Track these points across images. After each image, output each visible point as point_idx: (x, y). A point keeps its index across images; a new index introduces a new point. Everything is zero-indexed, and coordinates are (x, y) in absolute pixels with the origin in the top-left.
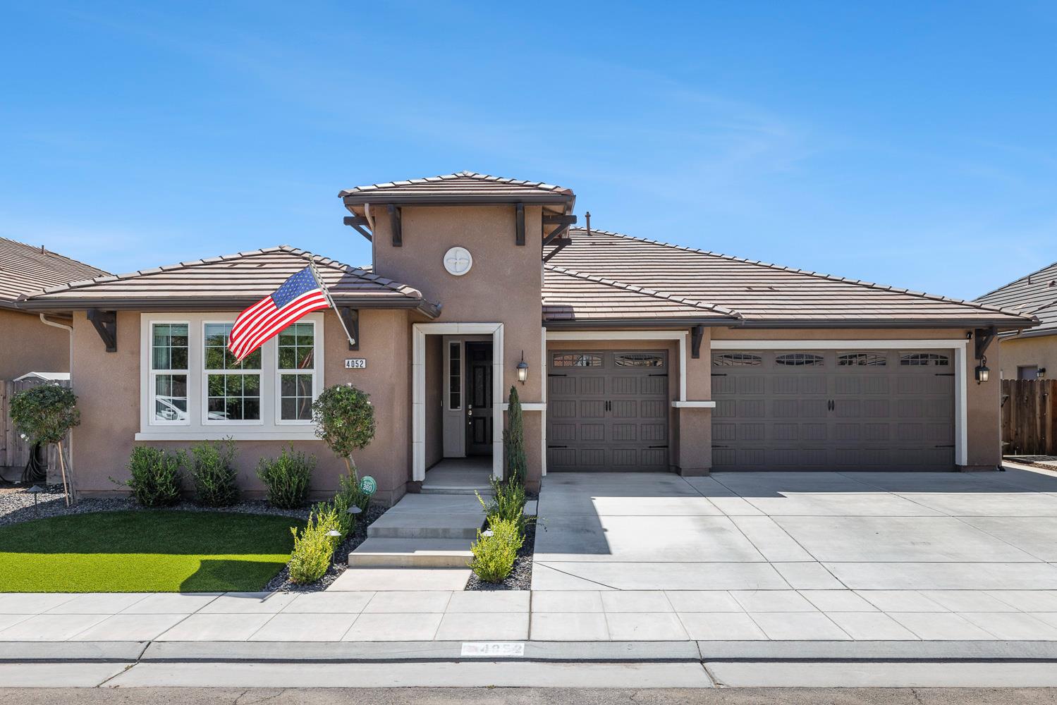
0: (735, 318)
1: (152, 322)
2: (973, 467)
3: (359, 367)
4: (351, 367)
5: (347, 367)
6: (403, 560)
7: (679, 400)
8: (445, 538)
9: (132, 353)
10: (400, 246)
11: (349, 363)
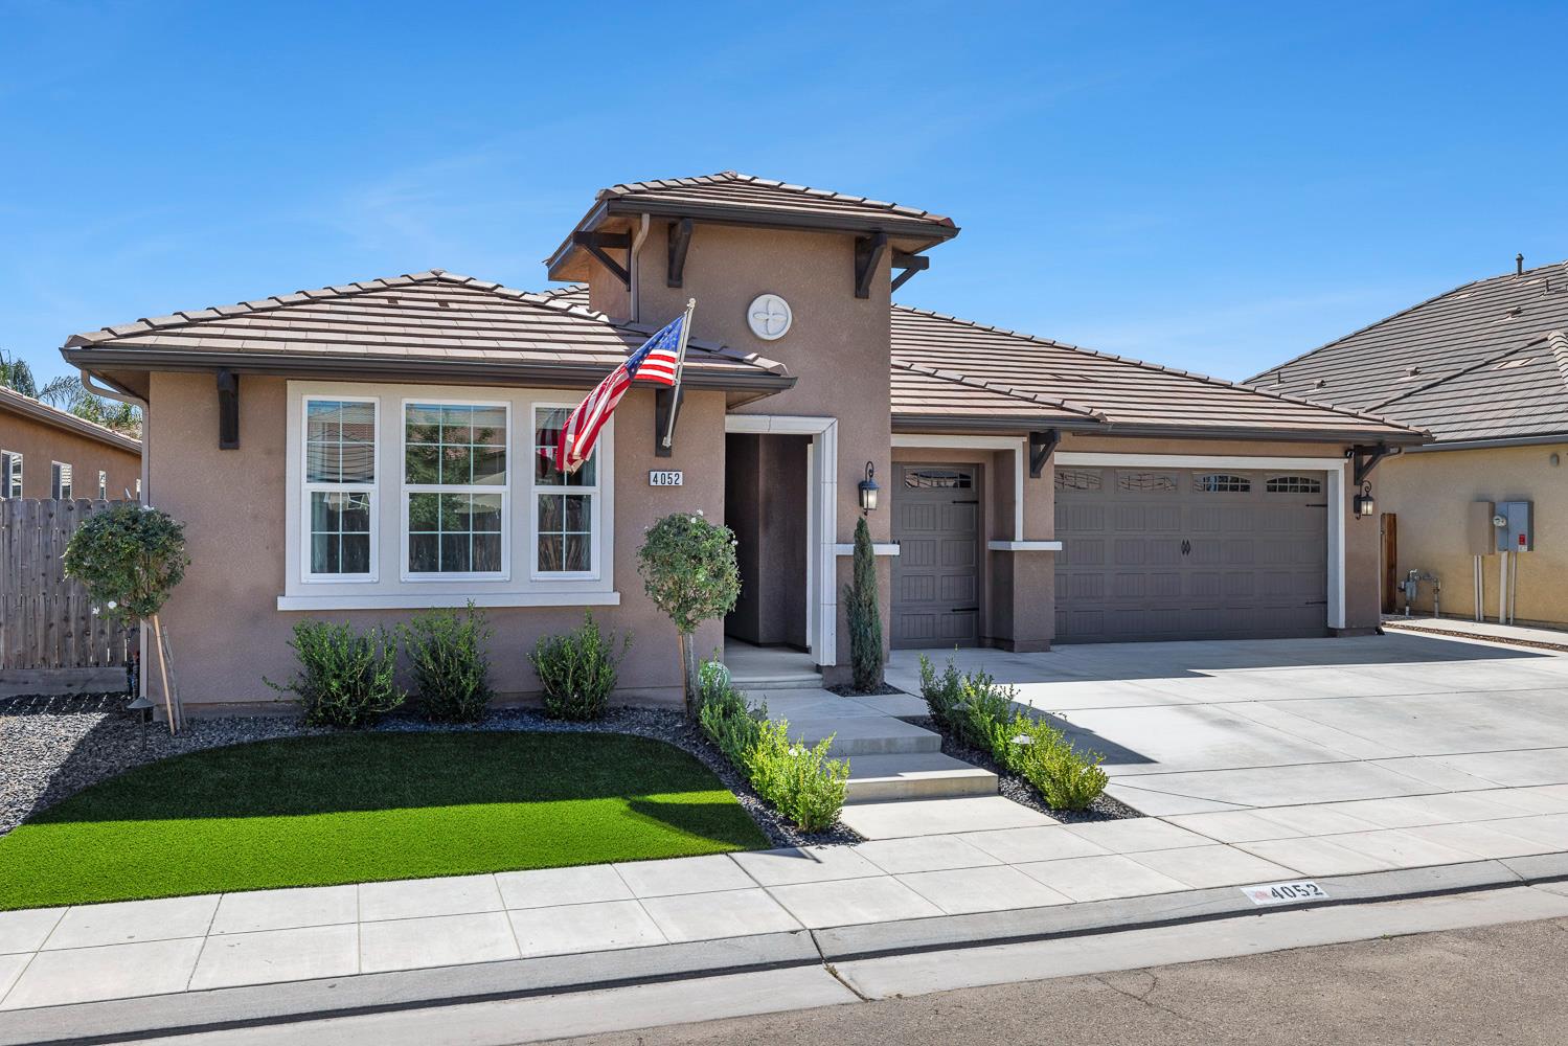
0: (1095, 420)
1: (307, 398)
2: (1351, 630)
3: (673, 484)
4: (659, 483)
5: (653, 484)
6: (899, 788)
7: (1013, 540)
8: (890, 753)
9: (269, 452)
10: (680, 286)
11: (658, 478)
